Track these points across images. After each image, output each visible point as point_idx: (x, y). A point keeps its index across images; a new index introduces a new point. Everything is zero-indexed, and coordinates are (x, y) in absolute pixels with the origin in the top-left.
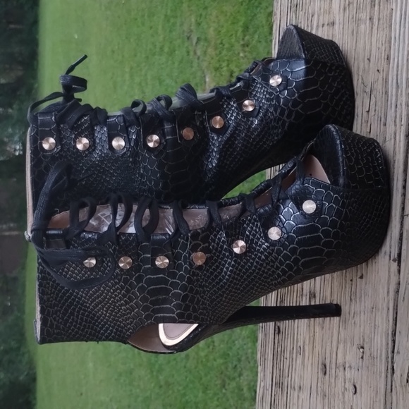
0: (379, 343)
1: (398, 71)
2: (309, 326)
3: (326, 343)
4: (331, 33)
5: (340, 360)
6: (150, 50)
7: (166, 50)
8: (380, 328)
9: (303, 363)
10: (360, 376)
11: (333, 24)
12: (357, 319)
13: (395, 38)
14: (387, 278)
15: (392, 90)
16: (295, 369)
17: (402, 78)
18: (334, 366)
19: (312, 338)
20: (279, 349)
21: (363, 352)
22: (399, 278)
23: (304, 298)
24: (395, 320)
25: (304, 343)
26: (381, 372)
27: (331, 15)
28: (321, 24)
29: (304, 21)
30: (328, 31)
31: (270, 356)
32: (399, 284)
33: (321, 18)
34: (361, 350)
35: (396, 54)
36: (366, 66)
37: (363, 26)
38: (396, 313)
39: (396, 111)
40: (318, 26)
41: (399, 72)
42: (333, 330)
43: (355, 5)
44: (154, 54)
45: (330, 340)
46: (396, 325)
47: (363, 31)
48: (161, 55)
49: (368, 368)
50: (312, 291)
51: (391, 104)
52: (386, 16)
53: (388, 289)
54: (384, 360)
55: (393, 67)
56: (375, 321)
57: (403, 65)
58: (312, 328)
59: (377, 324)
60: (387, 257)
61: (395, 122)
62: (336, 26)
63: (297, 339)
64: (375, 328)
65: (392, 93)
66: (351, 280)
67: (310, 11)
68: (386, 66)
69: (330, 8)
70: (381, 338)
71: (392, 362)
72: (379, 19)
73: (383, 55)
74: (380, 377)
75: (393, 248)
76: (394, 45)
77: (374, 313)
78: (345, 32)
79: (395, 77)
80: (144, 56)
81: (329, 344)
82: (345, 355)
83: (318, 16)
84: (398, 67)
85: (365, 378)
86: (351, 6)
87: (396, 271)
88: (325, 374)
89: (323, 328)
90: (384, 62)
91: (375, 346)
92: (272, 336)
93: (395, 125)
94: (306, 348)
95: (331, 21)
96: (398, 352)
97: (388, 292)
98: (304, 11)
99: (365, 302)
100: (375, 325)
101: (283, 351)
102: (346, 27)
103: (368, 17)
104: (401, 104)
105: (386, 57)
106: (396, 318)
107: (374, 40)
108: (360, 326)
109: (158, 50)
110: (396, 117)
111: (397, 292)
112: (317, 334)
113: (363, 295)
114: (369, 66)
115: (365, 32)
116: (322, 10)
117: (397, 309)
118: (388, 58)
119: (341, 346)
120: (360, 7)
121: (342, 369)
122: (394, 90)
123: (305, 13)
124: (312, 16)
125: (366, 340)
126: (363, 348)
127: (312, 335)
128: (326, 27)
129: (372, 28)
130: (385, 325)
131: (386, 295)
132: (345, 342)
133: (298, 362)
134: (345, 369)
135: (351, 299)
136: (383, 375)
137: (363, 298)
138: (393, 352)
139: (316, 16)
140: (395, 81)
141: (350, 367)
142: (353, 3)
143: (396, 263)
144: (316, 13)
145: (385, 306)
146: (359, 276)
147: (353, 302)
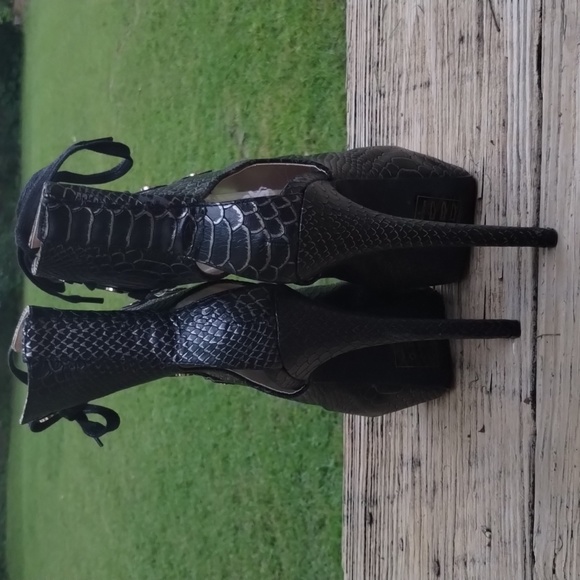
0: (512, 520)
1: (518, 140)
2: (414, 507)
3: (438, 529)
4: (426, 96)
5: (459, 552)
6: (179, 153)
7: (201, 152)
8: (512, 501)
9: (407, 562)
10: (487, 573)
11: (428, 84)
12: (479, 490)
13: (512, 96)
14: (518, 428)
15: (511, 167)
16: (397, 573)
17: (524, 150)
18: (450, 562)
19: (418, 525)
20: (373, 546)
21: (490, 537)
22: (535, 426)
23: (405, 469)
24: (533, 486)
25: (407, 532)
26: (516, 563)
27: (425, 73)
28: (411, 86)
29: (389, 83)
30: (422, 95)
31: (360, 558)
32: (535, 434)
33: (411, 78)
34: (488, 534)
35: (515, 118)
36: (475, 137)
37: (468, 84)
38: (533, 475)
39: (519, 194)
40: (407, 89)
41: (520, 141)
42: (447, 509)
43: (456, 57)
44: (185, 159)
45: (443, 525)
46: (534, 493)
47: (469, 91)
48: (194, 159)
49: (498, 558)
50: (416, 457)
51: (512, 185)
52: (499, 67)
53: (521, 442)
54: (519, 546)
55: (512, 136)
56: (505, 491)
57: (524, 131)
58: (417, 510)
59: (507, 494)
60: (517, 398)
61: (518, 209)
62: (433, 87)
63: (397, 528)
64: (505, 500)
65: (511, 171)
66: (469, 436)
67: (397, 70)
68: (501, 134)
69: (423, 63)
70: (514, 513)
71: (532, 547)
72: (490, 73)
73: (497, 119)
74: (516, 569)
75: (524, 384)
76: (512, 105)
77: (502, 480)
78: (445, 94)
79: (515, 149)
80: (170, 162)
81: (442, 530)
82: (465, 544)
83: (408, 75)
84: (518, 134)
85: (494, 573)
86: (451, 58)
87: (530, 415)
88: (438, 574)
89: (432, 508)
90: (499, 130)
91: (507, 526)
92: (361, 528)
93: (519, 214)
94: (411, 540)
95: (426, 80)
96: (539, 531)
97: (521, 447)
98: (388, 70)
99: (489, 465)
100: (505, 496)
101: (378, 549)
102: (446, 87)
103: (475, 72)
104: (525, 185)
105: (502, 123)
106: (534, 482)
107: (484, 100)
108: (484, 500)
109: (190, 152)
110: (519, 203)
111: (533, 445)
112: (425, 519)
113: (486, 455)
114: (479, 138)
115: (472, 90)
116: (413, 67)
117: (534, 471)
118: (505, 124)
119: (459, 532)
120: (463, 60)
121: (461, 564)
122: (515, 166)
123: (389, 73)
124: (400, 76)
125: (494, 519)
126: (489, 530)
127: (418, 520)
128: (418, 90)
129: (481, 85)
130: (518, 494)
131: (517, 453)
132: (464, 525)
133: (400, 561)
134: (466, 564)
135: (469, 463)
136: (520, 567)
137: (486, 459)
138: (532, 532)
139: (404, 76)
140: (515, 154)
141: (473, 560)
142: (453, 54)
143: (530, 406)
144: (405, 72)
145: (517, 467)
146: (480, 428)
147: (473, 466)
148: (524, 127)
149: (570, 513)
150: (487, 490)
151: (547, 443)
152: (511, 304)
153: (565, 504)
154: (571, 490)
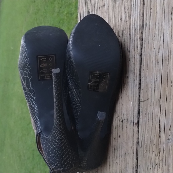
1: (135, 21)
4: (103, 10)
8: (129, 165)
11: (104, 6)
12: (118, 160)
13: (133, 4)
14: (132, 136)
15: (132, 32)
17: (137, 25)
22: (139, 135)
24: (137, 159)
27: (103, 2)
28: (98, 7)
29: (91, 8)
30: (102, 10)
32: (139, 138)
33: (99, 4)
35: (134, 13)
36: (120, 23)
37: (118, 3)
38: (137, 155)
39: (135, 43)
40: (97, 9)
41: (136, 22)
46: (138, 162)
47: (118, 5)
51: (132, 39)
53: (133, 141)
55: (133, 20)
56: (127, 160)
57: (137, 18)
59: (128, 162)
60: (132, 124)
61: (134, 49)
62: (106, 6)
64: (127, 165)
65: (132, 34)
66: (115, 139)
67: (94, 2)
68: (129, 20)
73: (128, 15)
75: (135, 118)
76: (133, 8)
77: (126, 156)
78: (110, 8)
79: (134, 25)
83: (98, 4)
84: (135, 19)
87: (137, 131)
90: (128, 19)
93: (135, 51)
95: (103, 4)
97: (133, 143)
98: (91, 3)
99: (122, 150)
100: (127, 163)
102: (110, 6)
104: (137, 39)
105: (129, 16)
106: (138, 158)
107: (123, 8)
110: (135, 46)
111: (138, 143)
113: (121, 147)
114: (121, 23)
115: (119, 5)
117: (138, 153)
118: (130, 16)
122: (134, 32)
123: (92, 4)
124: (95, 5)
128: (101, 8)
129: (122, 3)
130: (132, 162)
131: (132, 145)
135: (115, 149)
137: (120, 148)
139: (96, 4)
140: (134, 27)
143: (137, 126)
144: (96, 2)
145: (131, 151)
146: (119, 136)
147: (116, 150)
148: (137, 16)
149: (151, 171)
150: (121, 160)
151: (143, 142)
152: (131, 86)
153: (149, 167)
154: (152, 161)
